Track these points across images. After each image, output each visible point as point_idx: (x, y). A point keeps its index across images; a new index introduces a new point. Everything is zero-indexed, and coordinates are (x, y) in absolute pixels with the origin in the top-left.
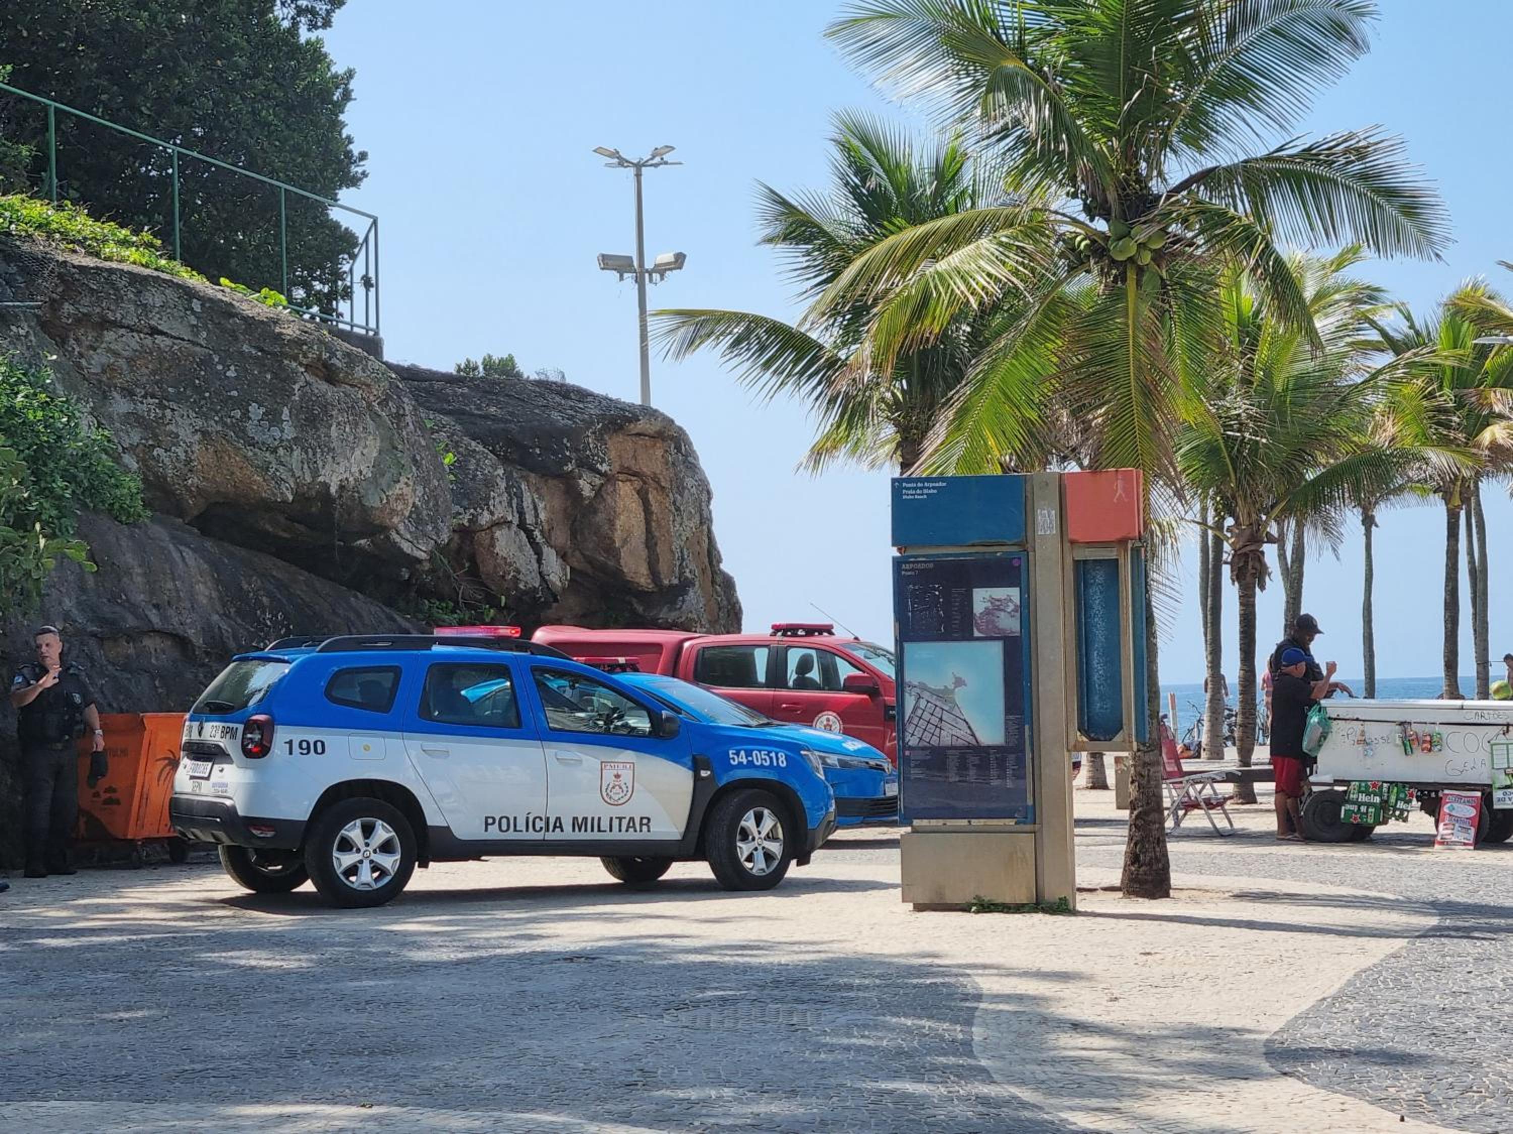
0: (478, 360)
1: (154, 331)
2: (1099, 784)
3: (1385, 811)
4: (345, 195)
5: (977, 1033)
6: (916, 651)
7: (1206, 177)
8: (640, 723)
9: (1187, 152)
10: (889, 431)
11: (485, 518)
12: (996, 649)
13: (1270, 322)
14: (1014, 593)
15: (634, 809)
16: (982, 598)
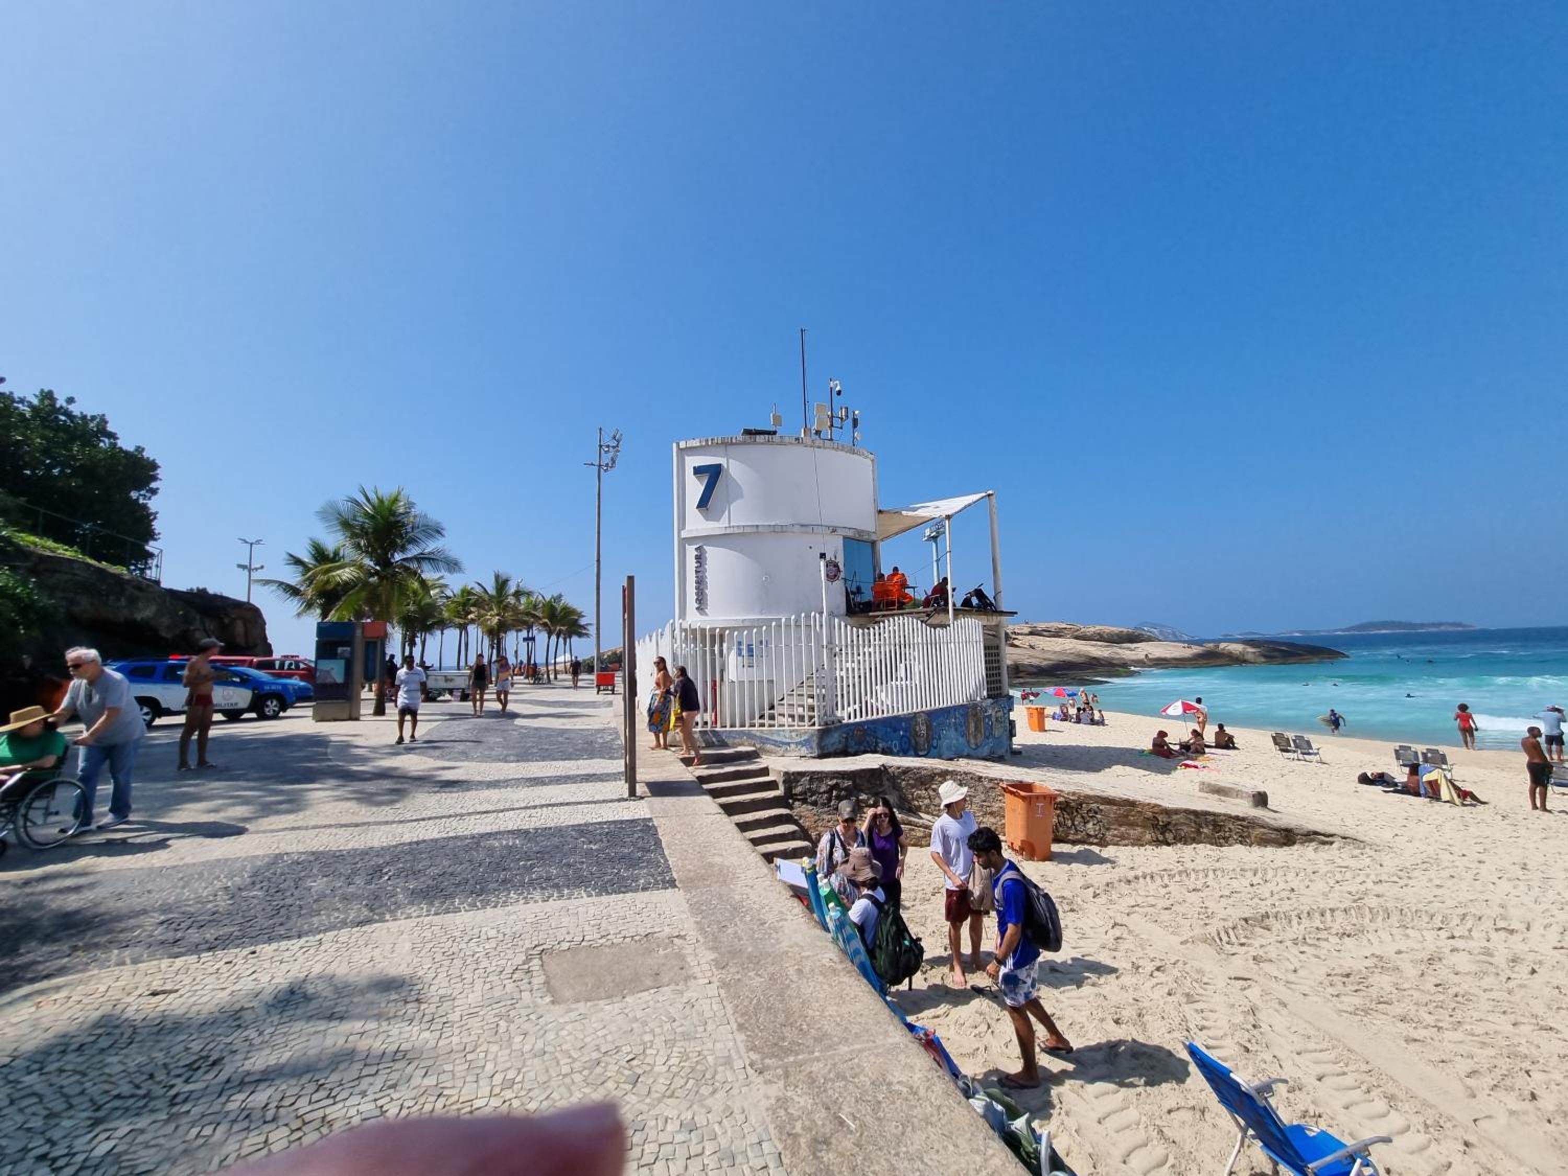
0: (195, 588)
1: (75, 575)
2: (371, 690)
3: (440, 695)
4: (151, 543)
5: (329, 750)
6: (321, 662)
7: (404, 560)
8: (237, 680)
9: (401, 554)
10: (318, 611)
11: (192, 628)
12: (342, 662)
13: (420, 591)
14: (349, 649)
15: (233, 701)
16: (340, 650)
